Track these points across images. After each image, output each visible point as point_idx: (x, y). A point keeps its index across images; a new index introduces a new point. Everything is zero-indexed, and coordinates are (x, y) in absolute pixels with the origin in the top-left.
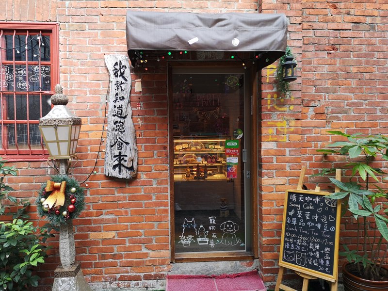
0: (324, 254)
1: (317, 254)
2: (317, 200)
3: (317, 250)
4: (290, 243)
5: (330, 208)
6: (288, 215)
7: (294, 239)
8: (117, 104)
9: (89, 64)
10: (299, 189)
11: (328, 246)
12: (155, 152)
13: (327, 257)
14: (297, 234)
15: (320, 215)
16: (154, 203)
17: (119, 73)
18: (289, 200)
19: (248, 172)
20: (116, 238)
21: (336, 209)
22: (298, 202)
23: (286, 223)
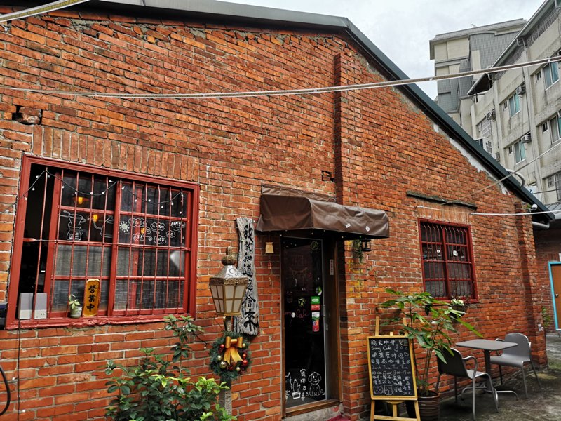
0: (406, 381)
1: (400, 383)
2: (393, 342)
3: (400, 380)
4: (377, 380)
5: (404, 347)
6: (371, 358)
7: (380, 375)
8: (247, 263)
9: (222, 224)
10: (377, 336)
11: (407, 375)
12: (271, 308)
13: (408, 384)
14: (382, 371)
15: (397, 353)
16: (270, 358)
17: (248, 234)
18: (371, 345)
19: (327, 325)
20: (239, 399)
21: (408, 347)
22: (378, 346)
23: (371, 364)
